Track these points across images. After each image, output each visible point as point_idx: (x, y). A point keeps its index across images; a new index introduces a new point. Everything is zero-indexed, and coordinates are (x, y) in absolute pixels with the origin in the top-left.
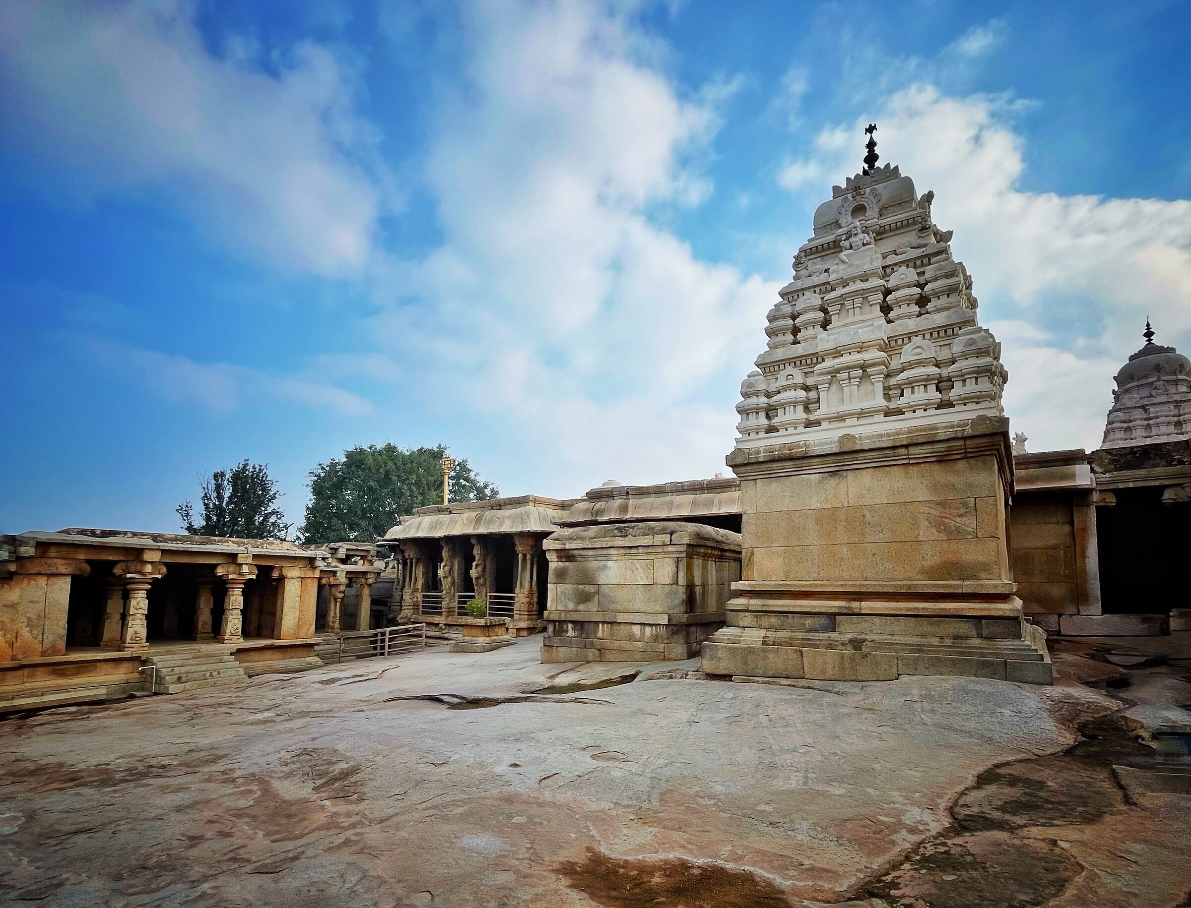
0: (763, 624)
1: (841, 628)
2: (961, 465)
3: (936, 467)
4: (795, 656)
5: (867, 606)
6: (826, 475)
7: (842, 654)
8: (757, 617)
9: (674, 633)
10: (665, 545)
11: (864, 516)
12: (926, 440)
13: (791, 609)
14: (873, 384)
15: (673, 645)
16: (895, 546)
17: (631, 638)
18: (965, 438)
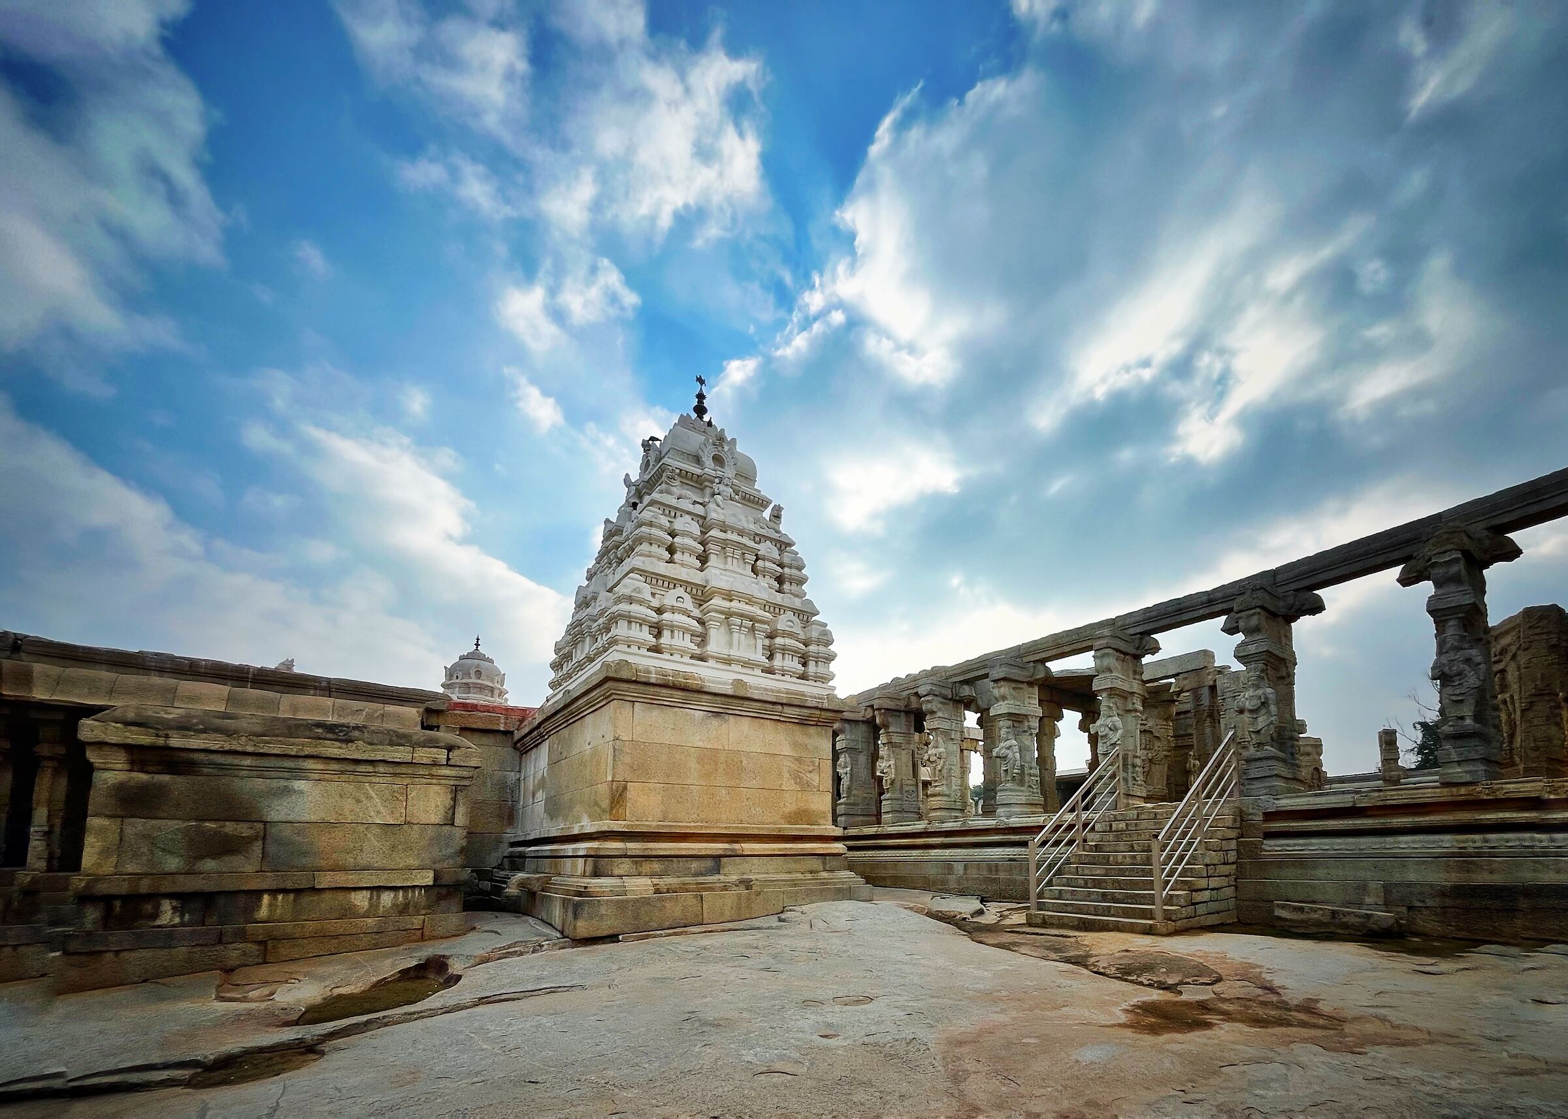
0: (644, 871)
1: (726, 870)
2: (812, 730)
3: (797, 728)
4: (695, 902)
5: (748, 847)
6: (710, 714)
7: (739, 894)
8: (636, 863)
9: (441, 898)
10: (435, 764)
11: (741, 762)
12: (799, 703)
13: (678, 853)
14: (755, 638)
15: (438, 917)
16: (765, 792)
17: (349, 912)
18: (821, 709)
